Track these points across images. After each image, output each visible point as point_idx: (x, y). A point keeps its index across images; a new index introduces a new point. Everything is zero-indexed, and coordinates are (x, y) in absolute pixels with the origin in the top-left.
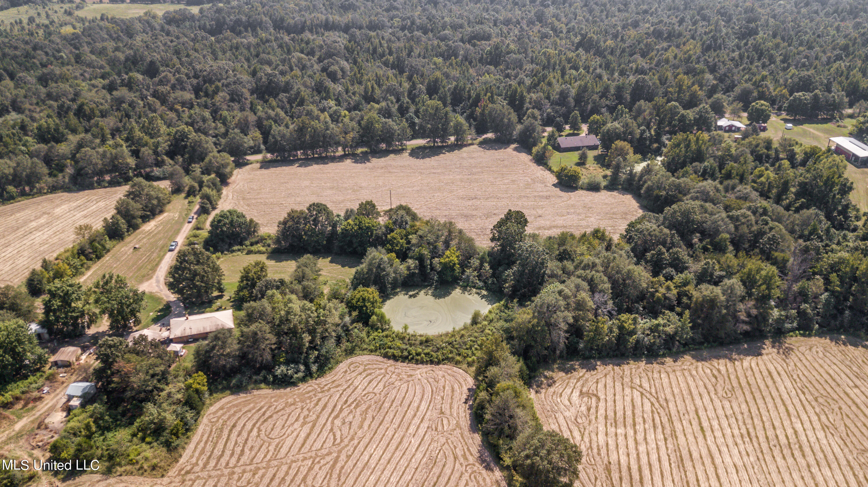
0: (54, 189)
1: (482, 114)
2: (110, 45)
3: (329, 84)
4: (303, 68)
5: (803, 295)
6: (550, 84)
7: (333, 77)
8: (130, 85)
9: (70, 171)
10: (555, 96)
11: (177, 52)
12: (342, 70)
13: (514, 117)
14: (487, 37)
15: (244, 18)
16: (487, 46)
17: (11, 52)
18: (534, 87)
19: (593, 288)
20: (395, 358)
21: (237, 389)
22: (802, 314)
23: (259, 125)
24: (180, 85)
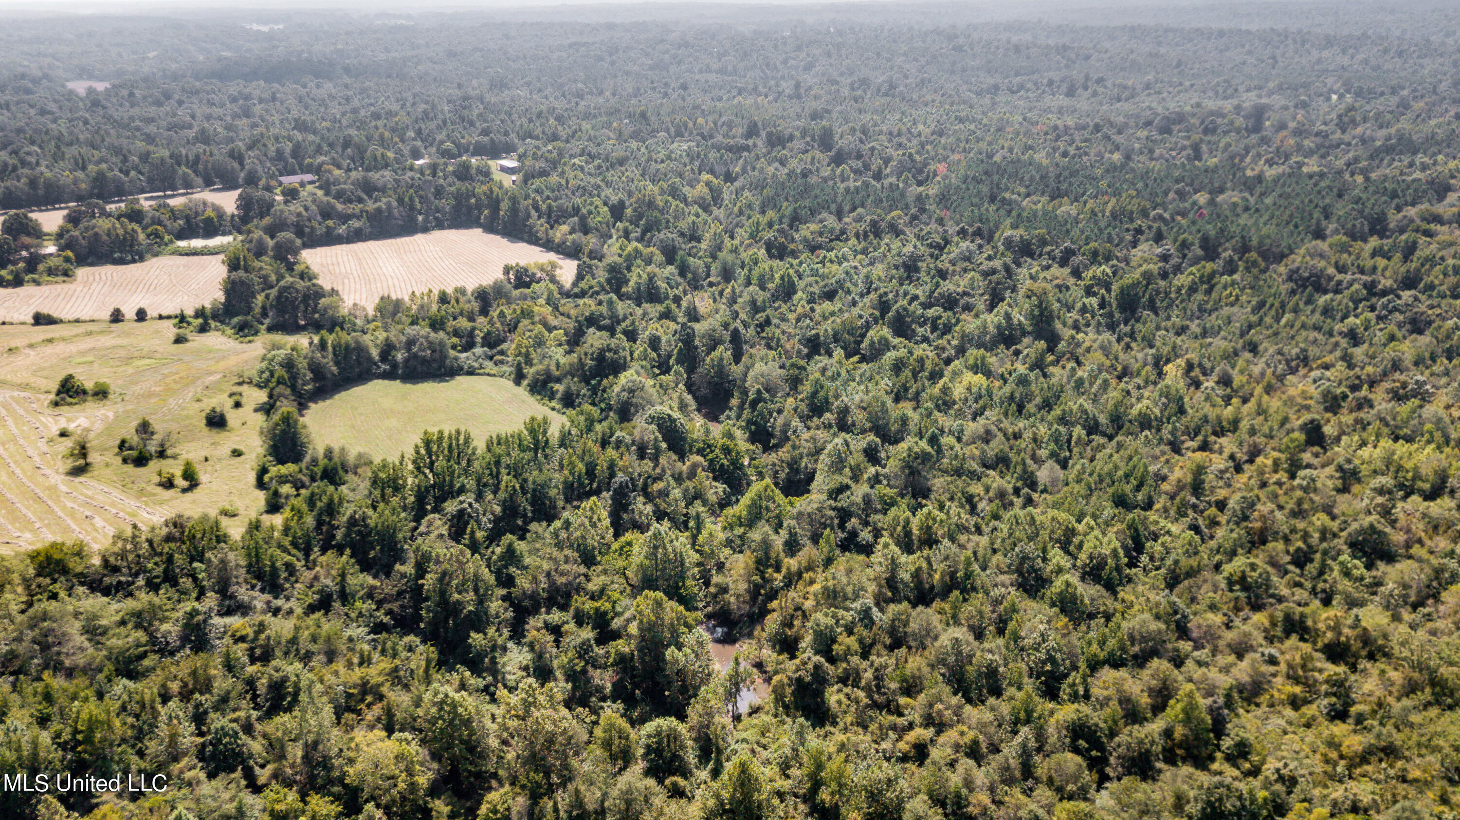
1: (206, 169)
5: (438, 210)
6: (265, 145)
10: (272, 153)
13: (236, 165)
14: (190, 127)
16: (191, 134)
18: (250, 148)
19: (306, 209)
20: (187, 254)
21: (92, 264)
22: (436, 219)
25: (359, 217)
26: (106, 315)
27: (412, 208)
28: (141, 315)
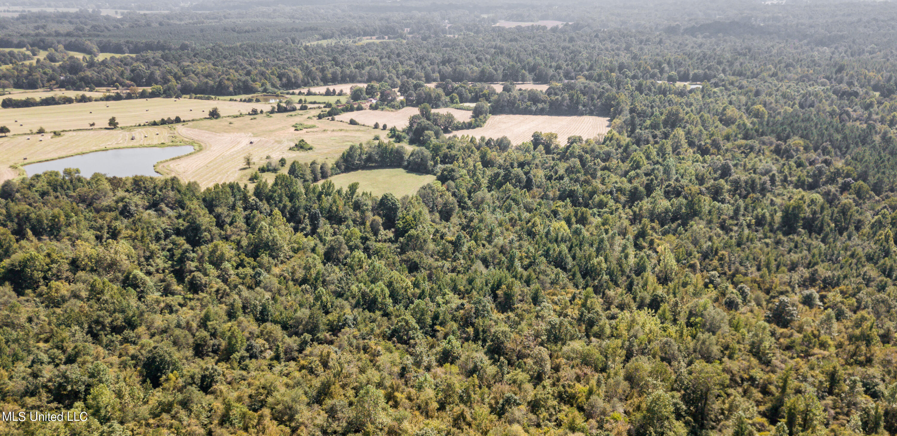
0: (360, 82)
2: (380, 49)
3: (476, 61)
4: (468, 57)
5: (594, 105)
7: (479, 60)
8: (389, 58)
9: (366, 77)
11: (410, 51)
12: (486, 59)
15: (450, 43)
17: (336, 49)
23: (439, 72)
24: (410, 59)
25: (545, 102)
26: (372, 124)
27: (578, 103)
28: (385, 127)
